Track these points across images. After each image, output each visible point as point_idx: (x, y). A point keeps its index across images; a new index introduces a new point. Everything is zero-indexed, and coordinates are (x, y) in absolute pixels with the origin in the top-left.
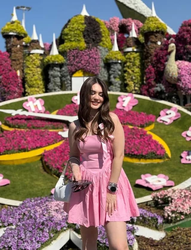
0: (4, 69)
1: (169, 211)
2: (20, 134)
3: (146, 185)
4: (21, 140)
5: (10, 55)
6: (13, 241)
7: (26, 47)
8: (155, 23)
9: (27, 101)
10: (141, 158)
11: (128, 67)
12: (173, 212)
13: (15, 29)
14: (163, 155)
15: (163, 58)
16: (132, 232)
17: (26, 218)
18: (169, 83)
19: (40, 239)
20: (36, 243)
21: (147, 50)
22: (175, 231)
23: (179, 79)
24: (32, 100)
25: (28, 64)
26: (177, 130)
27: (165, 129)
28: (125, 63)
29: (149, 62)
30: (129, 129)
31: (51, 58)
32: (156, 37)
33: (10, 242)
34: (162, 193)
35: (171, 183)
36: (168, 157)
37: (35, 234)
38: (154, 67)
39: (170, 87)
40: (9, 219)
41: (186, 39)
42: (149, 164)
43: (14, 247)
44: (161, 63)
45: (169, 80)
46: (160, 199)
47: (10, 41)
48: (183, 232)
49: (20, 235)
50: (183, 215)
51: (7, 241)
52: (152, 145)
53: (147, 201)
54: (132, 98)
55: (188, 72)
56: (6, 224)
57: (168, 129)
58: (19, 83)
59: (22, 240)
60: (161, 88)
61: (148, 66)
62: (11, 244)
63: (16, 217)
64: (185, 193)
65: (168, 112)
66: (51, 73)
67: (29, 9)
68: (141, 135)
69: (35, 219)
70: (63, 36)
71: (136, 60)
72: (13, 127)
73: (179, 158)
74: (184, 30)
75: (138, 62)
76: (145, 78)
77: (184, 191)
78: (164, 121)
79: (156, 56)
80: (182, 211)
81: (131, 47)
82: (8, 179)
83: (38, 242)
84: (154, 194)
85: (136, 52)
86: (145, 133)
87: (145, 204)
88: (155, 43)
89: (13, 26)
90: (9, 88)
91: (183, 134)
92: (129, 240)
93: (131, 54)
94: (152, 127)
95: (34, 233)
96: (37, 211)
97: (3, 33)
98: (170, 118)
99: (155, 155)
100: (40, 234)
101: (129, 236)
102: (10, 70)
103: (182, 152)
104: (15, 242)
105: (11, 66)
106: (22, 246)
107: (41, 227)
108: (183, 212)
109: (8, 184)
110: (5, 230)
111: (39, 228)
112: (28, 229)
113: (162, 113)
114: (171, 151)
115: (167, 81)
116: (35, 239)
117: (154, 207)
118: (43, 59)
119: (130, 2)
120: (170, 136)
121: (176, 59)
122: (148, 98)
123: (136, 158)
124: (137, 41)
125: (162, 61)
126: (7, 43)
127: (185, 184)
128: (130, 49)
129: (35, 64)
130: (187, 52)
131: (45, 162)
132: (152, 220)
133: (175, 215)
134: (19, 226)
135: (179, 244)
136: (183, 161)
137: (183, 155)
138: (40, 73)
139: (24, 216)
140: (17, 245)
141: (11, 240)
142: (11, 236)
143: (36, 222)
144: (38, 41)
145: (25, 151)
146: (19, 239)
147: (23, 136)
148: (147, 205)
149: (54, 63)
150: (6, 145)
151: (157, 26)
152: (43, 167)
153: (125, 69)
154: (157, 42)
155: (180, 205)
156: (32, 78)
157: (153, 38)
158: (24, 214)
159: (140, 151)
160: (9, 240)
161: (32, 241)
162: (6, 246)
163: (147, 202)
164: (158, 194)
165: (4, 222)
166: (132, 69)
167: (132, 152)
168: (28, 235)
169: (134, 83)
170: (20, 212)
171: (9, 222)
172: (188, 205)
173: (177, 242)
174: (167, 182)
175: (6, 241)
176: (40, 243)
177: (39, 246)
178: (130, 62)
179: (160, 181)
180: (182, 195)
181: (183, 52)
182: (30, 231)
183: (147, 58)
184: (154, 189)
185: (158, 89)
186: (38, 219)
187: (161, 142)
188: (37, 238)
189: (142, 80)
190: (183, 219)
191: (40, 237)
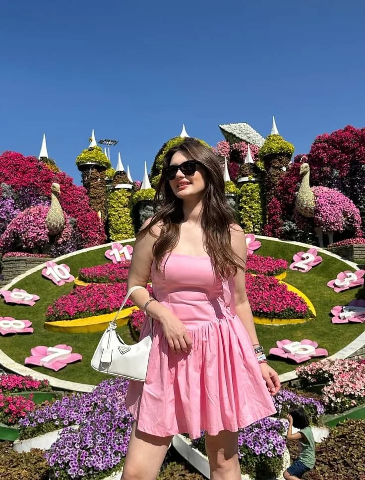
0: (79, 209)
1: (331, 394)
2: (99, 290)
3: (285, 356)
4: (100, 297)
5: (89, 191)
6: (73, 453)
7: (109, 181)
8: (278, 143)
9: (110, 248)
10: (273, 317)
11: (245, 202)
12: (337, 395)
13: (94, 158)
14: (305, 312)
15: (291, 187)
16: (279, 432)
17: (97, 411)
18: (303, 217)
19: (119, 448)
20: (113, 456)
21: (269, 179)
22: (343, 425)
23: (317, 211)
24: (116, 247)
25: (112, 203)
26: (319, 279)
27: (302, 279)
28: (241, 196)
29: (272, 194)
30: (252, 278)
31: (142, 193)
32: (280, 160)
33: (66, 454)
34: (313, 366)
35: (322, 352)
36: (312, 316)
37: (110, 438)
38: (279, 199)
39: (305, 222)
40: (70, 414)
41: (321, 160)
42: (285, 326)
43: (74, 464)
44: (289, 194)
45: (303, 213)
46: (311, 375)
47: (88, 173)
48: (357, 428)
49: (85, 443)
50: (355, 398)
51: (63, 452)
52: (288, 298)
53: (289, 379)
54: (252, 240)
55: (329, 200)
56: (66, 422)
57: (307, 278)
58: (100, 227)
59: (88, 450)
60: (290, 226)
61: (271, 199)
62: (68, 458)
63: (82, 409)
64: (350, 365)
65: (305, 256)
66: (142, 213)
67: (115, 142)
68: (270, 285)
69: (112, 413)
70: (157, 165)
71: (255, 192)
72: (89, 282)
73: (329, 317)
74: (318, 148)
75: (257, 195)
76: (267, 217)
77: (347, 361)
78: (299, 268)
79: (282, 184)
80: (353, 393)
81: (247, 176)
82: (80, 353)
83: (116, 453)
84: (301, 368)
85: (254, 182)
86: (276, 283)
87: (287, 384)
88: (280, 168)
89: (91, 153)
90: (86, 234)
91: (330, 284)
92: (276, 446)
93: (248, 185)
94: (284, 275)
95: (109, 436)
96: (117, 400)
97: (78, 164)
98: (307, 264)
99: (294, 313)
100: (119, 440)
101: (274, 439)
102: (88, 211)
103: (332, 308)
104: (76, 455)
105: (90, 205)
106: (87, 461)
107: (123, 426)
108: (354, 395)
109: (79, 361)
110: (61, 432)
111: (119, 427)
112: (100, 430)
113: (295, 257)
114: (315, 307)
115: (300, 214)
116: (112, 448)
117: (301, 389)
118: (132, 196)
119: (240, 132)
120: (311, 287)
121: (311, 185)
122: (276, 240)
123: (266, 317)
124: (254, 168)
125: (290, 190)
126: (83, 176)
127: (344, 353)
128: (246, 179)
129: (121, 203)
130: (325, 176)
131: (135, 327)
132: (307, 409)
133: (342, 399)
134: (86, 425)
135: (357, 448)
136: (335, 320)
137: (333, 312)
138: (128, 214)
139: (94, 408)
140: (79, 460)
141: (69, 451)
142: (69, 444)
143: (113, 417)
144: (124, 173)
145: (105, 313)
146: (83, 449)
147: (103, 292)
148: (290, 385)
149: (147, 199)
150: (79, 305)
151: (281, 146)
152: (132, 334)
153: (240, 205)
154: (282, 167)
155: (347, 383)
156: (118, 220)
157: (276, 163)
158: (96, 404)
159: (271, 308)
160: (65, 451)
161: (105, 452)
162: (60, 462)
163: (290, 381)
164: (306, 368)
165: (63, 419)
166: (251, 205)
167: (261, 309)
168: (99, 441)
169: (253, 222)
170: (89, 401)
171: (71, 419)
172: (361, 382)
173: (354, 445)
174: (316, 351)
175: (59, 452)
176: (120, 454)
177: (117, 460)
178: (247, 196)
179: (305, 350)
180: (345, 367)
181: (318, 177)
182: (103, 435)
183: (269, 189)
184: (298, 362)
185: (287, 228)
186: (118, 412)
187: (300, 294)
188: (115, 446)
189: (264, 219)
190: (355, 406)
191: (119, 444)
